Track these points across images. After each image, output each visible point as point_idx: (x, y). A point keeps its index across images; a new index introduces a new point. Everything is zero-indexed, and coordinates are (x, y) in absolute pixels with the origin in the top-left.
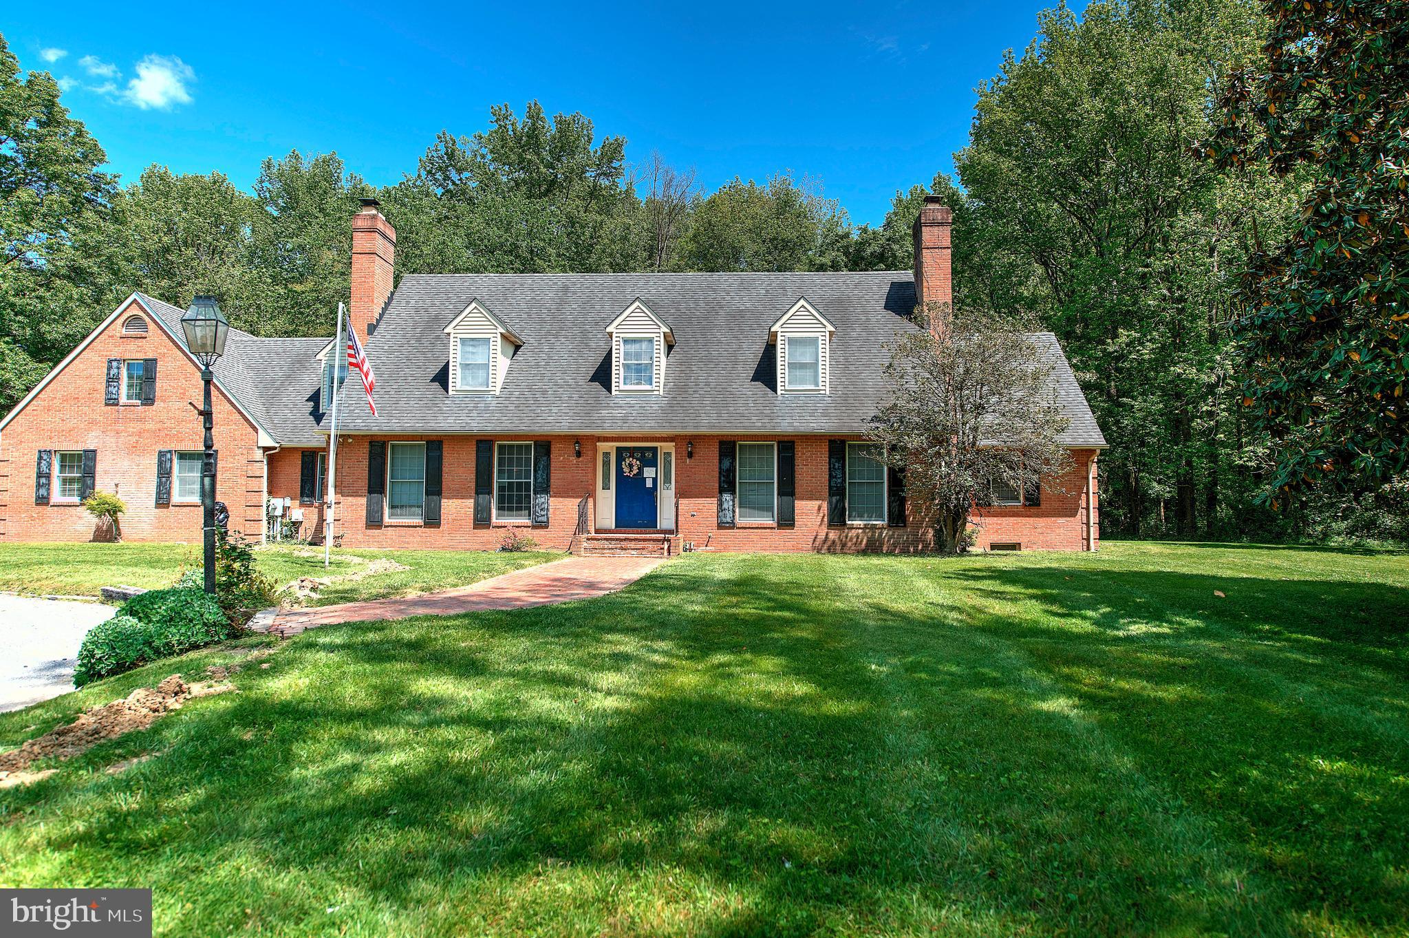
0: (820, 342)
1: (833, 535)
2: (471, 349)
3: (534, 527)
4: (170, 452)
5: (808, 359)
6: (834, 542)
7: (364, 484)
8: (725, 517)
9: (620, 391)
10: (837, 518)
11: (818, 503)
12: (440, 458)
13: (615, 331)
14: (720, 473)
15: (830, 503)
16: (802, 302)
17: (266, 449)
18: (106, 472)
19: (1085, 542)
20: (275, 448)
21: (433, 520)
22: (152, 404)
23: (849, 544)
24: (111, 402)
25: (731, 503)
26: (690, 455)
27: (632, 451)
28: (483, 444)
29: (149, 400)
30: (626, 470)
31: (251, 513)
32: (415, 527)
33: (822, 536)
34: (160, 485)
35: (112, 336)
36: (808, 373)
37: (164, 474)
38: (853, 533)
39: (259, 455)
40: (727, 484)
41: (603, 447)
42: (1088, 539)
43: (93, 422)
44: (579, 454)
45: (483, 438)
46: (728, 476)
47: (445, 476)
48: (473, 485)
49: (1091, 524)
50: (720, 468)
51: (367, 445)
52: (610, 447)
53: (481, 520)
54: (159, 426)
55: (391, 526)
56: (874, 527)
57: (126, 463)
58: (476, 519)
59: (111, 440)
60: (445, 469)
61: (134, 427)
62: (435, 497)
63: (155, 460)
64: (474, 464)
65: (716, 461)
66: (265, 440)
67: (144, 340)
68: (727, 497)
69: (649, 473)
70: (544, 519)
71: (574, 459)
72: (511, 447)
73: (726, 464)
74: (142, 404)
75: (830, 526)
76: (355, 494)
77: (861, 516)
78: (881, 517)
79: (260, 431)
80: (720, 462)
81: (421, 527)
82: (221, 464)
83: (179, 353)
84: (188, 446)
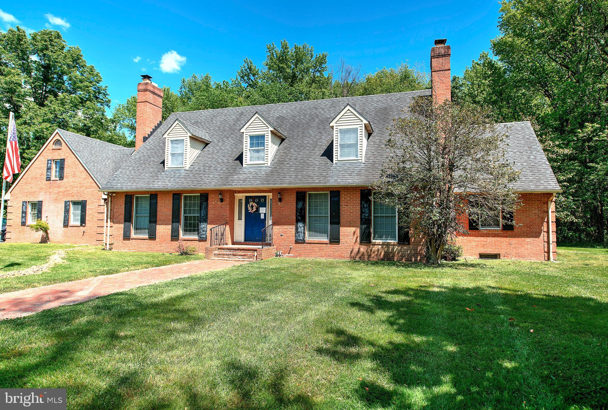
0: (359, 131)
1: (363, 249)
2: (176, 146)
3: (200, 241)
4: (69, 201)
5: (352, 142)
6: (363, 254)
7: (122, 217)
8: (299, 237)
9: (247, 165)
10: (365, 239)
11: (353, 229)
12: (156, 203)
13: (245, 131)
14: (297, 210)
15: (361, 229)
16: (348, 107)
17: (105, 200)
18: (46, 210)
19: (546, 254)
21: (152, 236)
22: (63, 180)
23: (373, 255)
24: (48, 179)
25: (303, 228)
26: (280, 200)
27: (254, 198)
28: (176, 195)
29: (61, 178)
30: (250, 209)
31: (99, 230)
32: (145, 239)
33: (356, 250)
34: (65, 216)
35: (49, 149)
36: (353, 150)
37: (67, 211)
38: (375, 248)
39: (102, 202)
40: (300, 217)
41: (238, 196)
42: (548, 252)
43: (41, 189)
44: (222, 200)
45: (176, 192)
46: (301, 213)
47: (158, 213)
48: (171, 218)
49: (551, 242)
50: (297, 208)
51: (124, 197)
52: (242, 196)
53: (175, 236)
54: (65, 189)
55: (134, 239)
56: (388, 245)
57: (53, 207)
58: (172, 236)
59: (48, 196)
60: (158, 209)
61: (56, 190)
62: (153, 224)
63: (63, 205)
64: (171, 207)
65: (295, 204)
67: (61, 150)
68: (300, 225)
69: (262, 210)
70: (204, 236)
71: (219, 203)
72: (190, 197)
73: (300, 205)
74: (59, 180)
75: (361, 243)
76: (119, 222)
77: (380, 237)
78: (394, 238)
80: (297, 204)
81: (147, 239)
82: (88, 207)
83: (73, 155)
84: (75, 199)
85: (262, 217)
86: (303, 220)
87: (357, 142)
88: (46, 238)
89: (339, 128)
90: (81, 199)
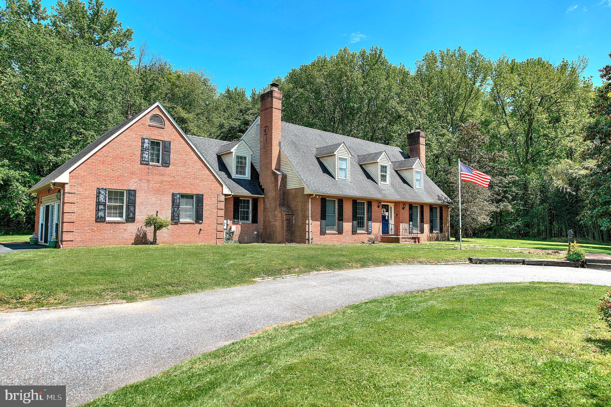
2: (341, 162)
3: (368, 234)
4: (178, 194)
5: (419, 178)
6: (431, 237)
7: (319, 216)
8: (411, 230)
9: (380, 184)
10: (431, 230)
11: (428, 225)
12: (342, 206)
13: (379, 162)
14: (409, 215)
16: (418, 160)
17: (226, 195)
18: (142, 204)
20: (230, 195)
21: (341, 231)
22: (168, 167)
24: (145, 162)
25: (411, 225)
26: (403, 208)
27: (384, 206)
28: (354, 201)
29: (166, 164)
30: (383, 213)
31: (220, 228)
33: (429, 235)
34: (173, 212)
35: (144, 124)
37: (175, 205)
38: (434, 234)
39: (223, 198)
40: (411, 219)
43: (133, 173)
45: (354, 199)
47: (344, 213)
48: (351, 217)
50: (409, 213)
51: (320, 199)
53: (355, 231)
54: (171, 179)
55: (328, 234)
56: (437, 233)
57: (154, 199)
58: (353, 231)
59: (144, 185)
61: (158, 178)
62: (341, 222)
63: (170, 198)
64: (352, 209)
66: (226, 191)
67: (163, 130)
69: (387, 214)
70: (370, 231)
71: (377, 208)
73: (411, 212)
74: (163, 166)
75: (430, 232)
76: (316, 220)
77: (435, 229)
78: (438, 230)
79: (224, 186)
80: (409, 211)
81: (337, 234)
82: (205, 202)
83: (182, 140)
84: (188, 191)
85: (387, 218)
86: (412, 221)
87: (421, 179)
88: (142, 238)
89: (416, 170)
90: (195, 192)
